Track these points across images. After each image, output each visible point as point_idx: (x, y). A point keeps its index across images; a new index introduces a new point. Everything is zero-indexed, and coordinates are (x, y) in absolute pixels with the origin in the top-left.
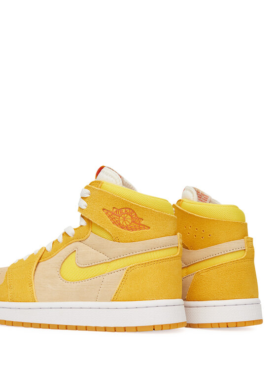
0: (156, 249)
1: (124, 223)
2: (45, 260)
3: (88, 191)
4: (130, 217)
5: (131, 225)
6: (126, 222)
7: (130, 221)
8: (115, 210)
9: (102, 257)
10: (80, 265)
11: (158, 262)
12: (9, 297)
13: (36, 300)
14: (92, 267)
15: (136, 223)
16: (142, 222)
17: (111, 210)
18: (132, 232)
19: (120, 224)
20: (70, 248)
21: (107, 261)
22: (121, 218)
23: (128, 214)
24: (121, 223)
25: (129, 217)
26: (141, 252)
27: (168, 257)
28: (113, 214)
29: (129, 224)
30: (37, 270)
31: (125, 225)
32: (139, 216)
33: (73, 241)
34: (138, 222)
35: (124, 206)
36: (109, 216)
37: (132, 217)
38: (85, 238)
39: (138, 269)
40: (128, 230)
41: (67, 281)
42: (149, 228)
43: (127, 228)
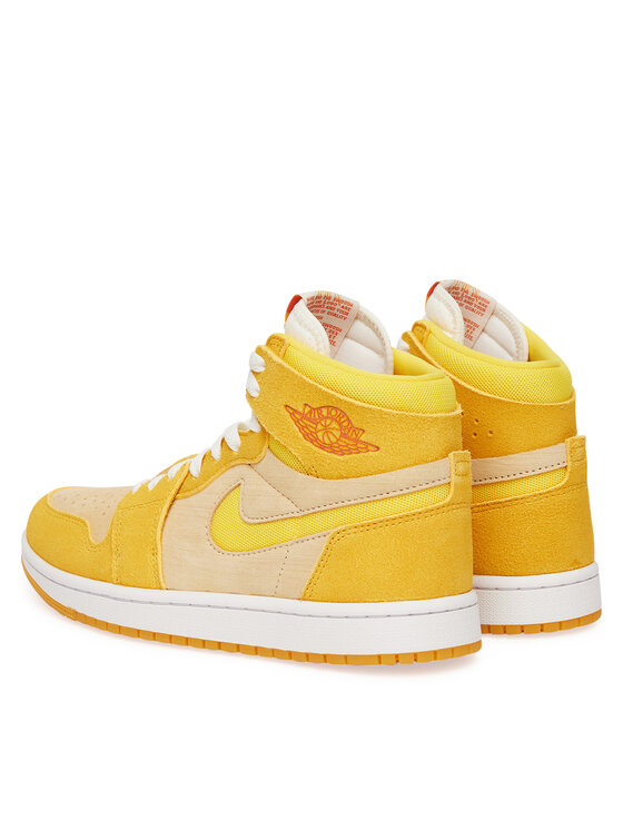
0: (392, 494)
1: (326, 438)
2: (188, 497)
3: (261, 360)
4: (337, 427)
5: (340, 443)
6: (331, 436)
7: (338, 434)
8: (308, 409)
9: (286, 506)
10: (246, 519)
11: (396, 522)
12: (114, 575)
13: (163, 586)
14: (268, 526)
15: (349, 439)
16: (363, 438)
17: (301, 410)
18: (341, 458)
19: (317, 439)
20: (231, 475)
21: (296, 515)
22: (319, 427)
23: (333, 419)
24: (320, 438)
25: (335, 425)
26: (360, 501)
27: (420, 510)
28: (304, 416)
29: (335, 440)
30: (168, 519)
31: (327, 442)
32: (356, 424)
33: (238, 462)
34: (354, 436)
35: (325, 404)
36: (296, 422)
37: (340, 424)
38: (256, 461)
39: (353, 535)
40: (334, 452)
41: (221, 548)
42: (378, 448)
43: (331, 448)
